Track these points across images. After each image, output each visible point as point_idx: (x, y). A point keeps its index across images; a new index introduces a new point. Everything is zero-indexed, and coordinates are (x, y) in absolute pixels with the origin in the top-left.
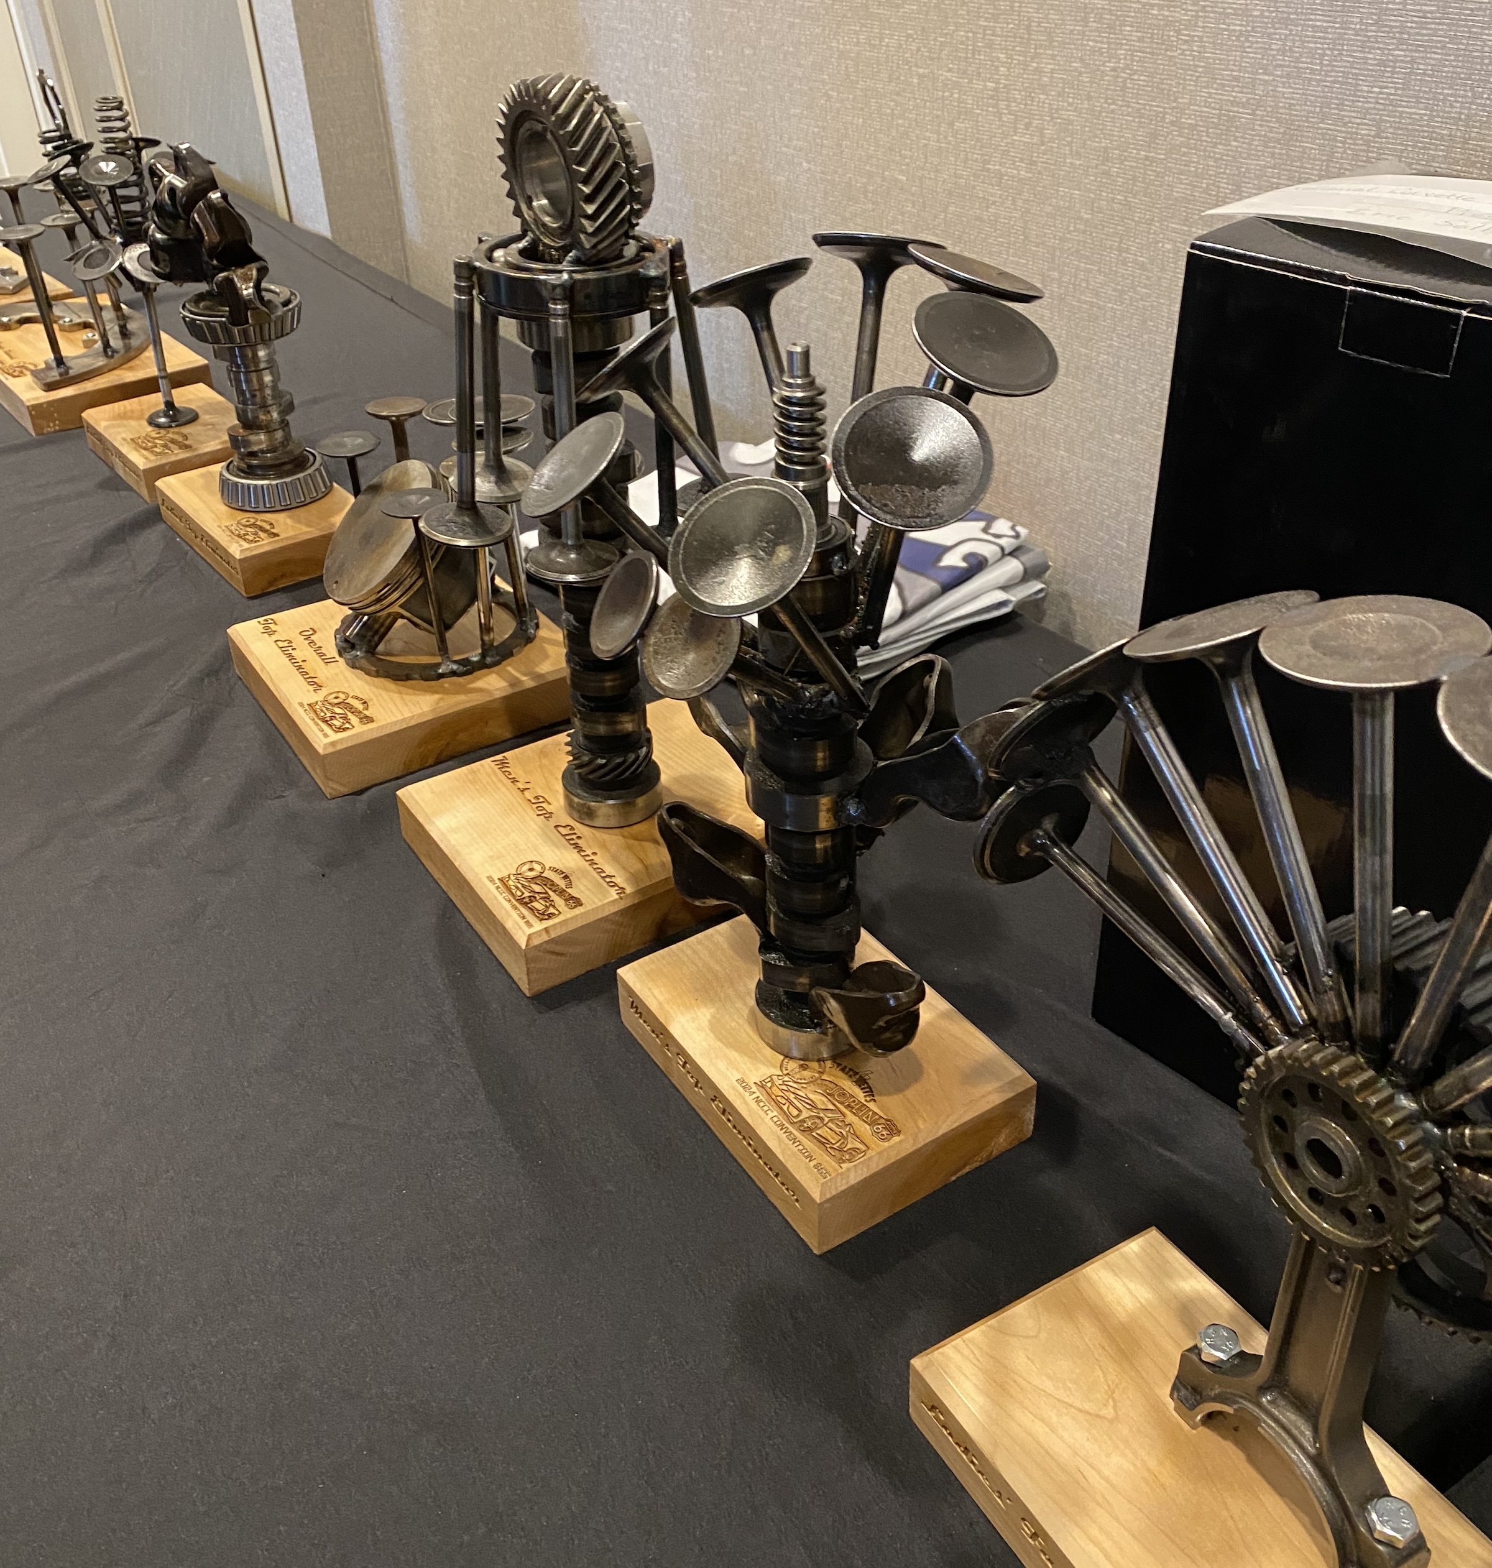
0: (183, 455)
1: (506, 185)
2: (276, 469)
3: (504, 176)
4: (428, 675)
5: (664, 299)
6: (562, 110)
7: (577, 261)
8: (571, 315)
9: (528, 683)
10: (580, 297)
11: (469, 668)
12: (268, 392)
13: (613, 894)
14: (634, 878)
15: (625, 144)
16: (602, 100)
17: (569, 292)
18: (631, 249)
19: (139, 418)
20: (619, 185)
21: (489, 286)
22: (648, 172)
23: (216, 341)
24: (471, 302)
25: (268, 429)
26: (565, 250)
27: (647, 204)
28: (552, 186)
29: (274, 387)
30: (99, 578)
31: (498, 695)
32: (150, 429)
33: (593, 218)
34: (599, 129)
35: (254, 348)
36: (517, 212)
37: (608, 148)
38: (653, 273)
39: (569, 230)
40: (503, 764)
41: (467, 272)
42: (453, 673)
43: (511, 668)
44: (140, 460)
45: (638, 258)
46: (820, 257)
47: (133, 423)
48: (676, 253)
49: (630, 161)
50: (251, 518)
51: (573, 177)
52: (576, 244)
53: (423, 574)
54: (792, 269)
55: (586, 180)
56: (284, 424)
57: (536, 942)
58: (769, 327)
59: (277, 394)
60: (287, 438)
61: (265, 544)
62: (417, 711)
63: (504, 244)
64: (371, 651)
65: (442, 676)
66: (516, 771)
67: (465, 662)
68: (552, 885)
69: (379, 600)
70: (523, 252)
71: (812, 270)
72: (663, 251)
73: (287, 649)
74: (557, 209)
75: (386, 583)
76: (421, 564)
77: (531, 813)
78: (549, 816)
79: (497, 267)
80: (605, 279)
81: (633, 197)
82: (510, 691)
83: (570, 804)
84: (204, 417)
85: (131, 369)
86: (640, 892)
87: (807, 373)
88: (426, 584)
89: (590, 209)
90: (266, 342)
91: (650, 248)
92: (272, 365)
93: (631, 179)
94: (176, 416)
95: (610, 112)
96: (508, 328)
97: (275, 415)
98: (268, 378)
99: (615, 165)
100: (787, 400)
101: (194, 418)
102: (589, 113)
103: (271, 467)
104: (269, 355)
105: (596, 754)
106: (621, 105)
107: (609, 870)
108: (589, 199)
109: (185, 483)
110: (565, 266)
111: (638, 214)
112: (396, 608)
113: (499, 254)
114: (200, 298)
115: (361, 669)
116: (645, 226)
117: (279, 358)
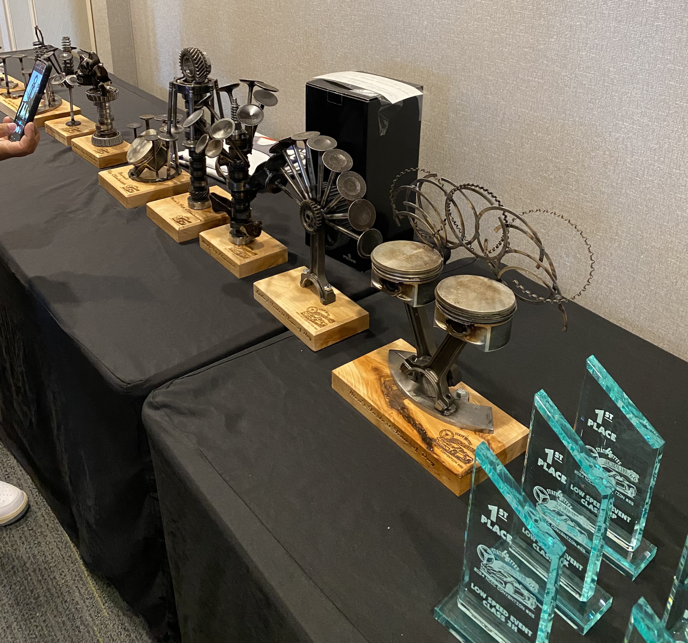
0: (78, 133)
1: (180, 68)
2: (109, 135)
3: (180, 66)
4: (153, 182)
5: (213, 91)
6: (193, 54)
7: (195, 83)
8: (193, 93)
9: (179, 183)
10: (195, 90)
11: (164, 180)
12: (108, 115)
13: (199, 221)
14: (204, 218)
15: (205, 61)
16: (201, 53)
17: (193, 89)
18: (206, 81)
19: (63, 123)
20: (204, 69)
21: (177, 87)
22: (210, 66)
23: (96, 100)
24: (172, 90)
25: (107, 124)
26: (192, 81)
27: (210, 72)
28: (190, 68)
29: (110, 114)
30: (57, 164)
31: (171, 186)
32: (67, 126)
33: (199, 75)
34: (200, 58)
35: (105, 103)
36: (183, 73)
37: (202, 62)
38: (211, 85)
39: (194, 77)
40: (173, 198)
41: (172, 85)
42: (160, 181)
43: (174, 180)
44: (66, 134)
45: (208, 82)
46: (241, 83)
47: (62, 125)
48: (216, 82)
49: (206, 64)
50: (101, 148)
51: (195, 67)
52: (195, 80)
53: (154, 155)
54: (237, 85)
55: (197, 68)
56: (111, 124)
57: (181, 229)
58: (232, 95)
59: (110, 116)
60: (112, 127)
61: (106, 154)
62: (150, 189)
63: (180, 79)
64: (138, 176)
65: (156, 182)
66: (175, 200)
67: (163, 179)
68: (185, 219)
69: (142, 162)
70: (184, 81)
71: (240, 86)
72: (213, 81)
73: (115, 176)
74: (191, 73)
75: (144, 157)
76: (153, 153)
77: (180, 207)
78: (184, 208)
79: (178, 84)
80: (200, 87)
81: (206, 71)
82: (174, 185)
83: (189, 204)
84: (83, 123)
85: (57, 110)
86: (205, 220)
87: (236, 103)
88: (154, 158)
89: (198, 73)
90: (109, 101)
91: (211, 81)
92: (109, 108)
93: (206, 67)
94: (74, 123)
95: (202, 55)
96: (179, 95)
97: (109, 121)
98: (108, 111)
99: (203, 65)
100: (233, 107)
101: (79, 124)
102: (198, 55)
103: (107, 135)
104: (109, 105)
105: (196, 191)
106: (204, 53)
107: (198, 217)
108: (198, 71)
109: (80, 140)
110: (192, 84)
111: (208, 74)
112: (146, 164)
113: (178, 81)
114: (91, 90)
115: (136, 180)
116: (209, 76)
117: (111, 106)
